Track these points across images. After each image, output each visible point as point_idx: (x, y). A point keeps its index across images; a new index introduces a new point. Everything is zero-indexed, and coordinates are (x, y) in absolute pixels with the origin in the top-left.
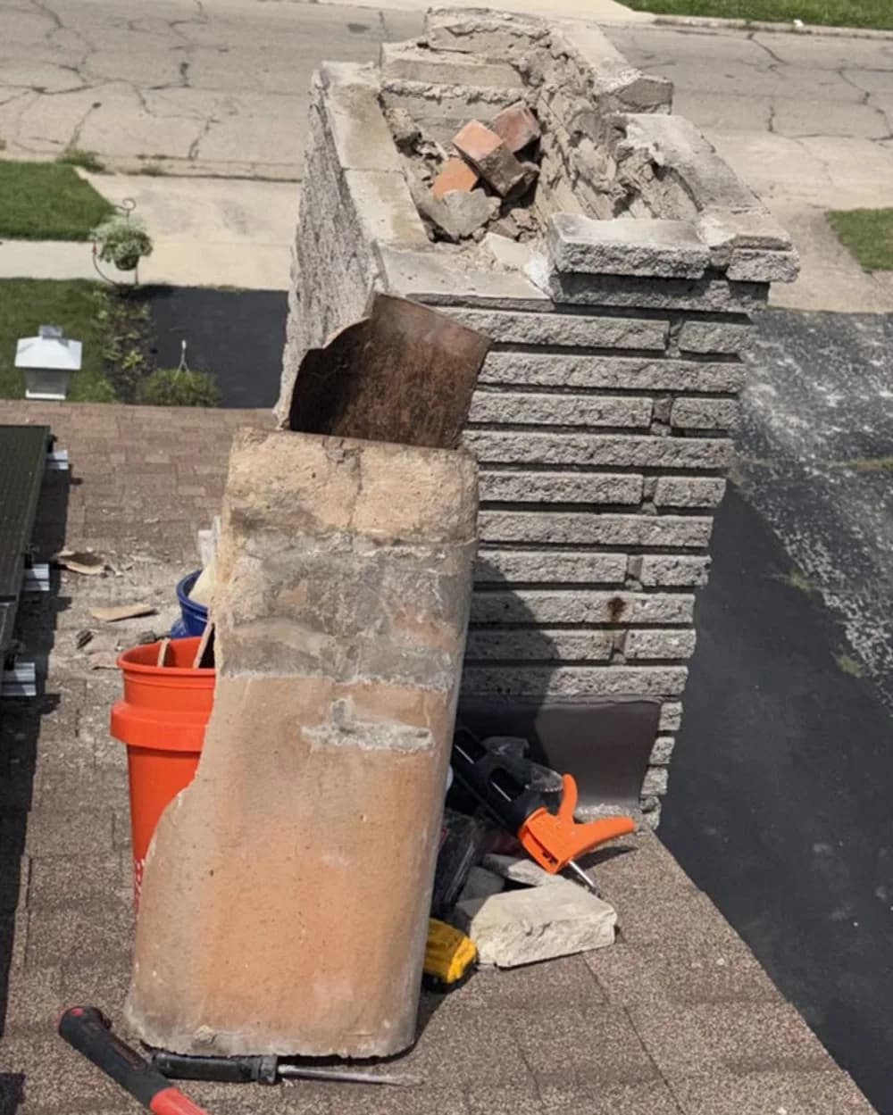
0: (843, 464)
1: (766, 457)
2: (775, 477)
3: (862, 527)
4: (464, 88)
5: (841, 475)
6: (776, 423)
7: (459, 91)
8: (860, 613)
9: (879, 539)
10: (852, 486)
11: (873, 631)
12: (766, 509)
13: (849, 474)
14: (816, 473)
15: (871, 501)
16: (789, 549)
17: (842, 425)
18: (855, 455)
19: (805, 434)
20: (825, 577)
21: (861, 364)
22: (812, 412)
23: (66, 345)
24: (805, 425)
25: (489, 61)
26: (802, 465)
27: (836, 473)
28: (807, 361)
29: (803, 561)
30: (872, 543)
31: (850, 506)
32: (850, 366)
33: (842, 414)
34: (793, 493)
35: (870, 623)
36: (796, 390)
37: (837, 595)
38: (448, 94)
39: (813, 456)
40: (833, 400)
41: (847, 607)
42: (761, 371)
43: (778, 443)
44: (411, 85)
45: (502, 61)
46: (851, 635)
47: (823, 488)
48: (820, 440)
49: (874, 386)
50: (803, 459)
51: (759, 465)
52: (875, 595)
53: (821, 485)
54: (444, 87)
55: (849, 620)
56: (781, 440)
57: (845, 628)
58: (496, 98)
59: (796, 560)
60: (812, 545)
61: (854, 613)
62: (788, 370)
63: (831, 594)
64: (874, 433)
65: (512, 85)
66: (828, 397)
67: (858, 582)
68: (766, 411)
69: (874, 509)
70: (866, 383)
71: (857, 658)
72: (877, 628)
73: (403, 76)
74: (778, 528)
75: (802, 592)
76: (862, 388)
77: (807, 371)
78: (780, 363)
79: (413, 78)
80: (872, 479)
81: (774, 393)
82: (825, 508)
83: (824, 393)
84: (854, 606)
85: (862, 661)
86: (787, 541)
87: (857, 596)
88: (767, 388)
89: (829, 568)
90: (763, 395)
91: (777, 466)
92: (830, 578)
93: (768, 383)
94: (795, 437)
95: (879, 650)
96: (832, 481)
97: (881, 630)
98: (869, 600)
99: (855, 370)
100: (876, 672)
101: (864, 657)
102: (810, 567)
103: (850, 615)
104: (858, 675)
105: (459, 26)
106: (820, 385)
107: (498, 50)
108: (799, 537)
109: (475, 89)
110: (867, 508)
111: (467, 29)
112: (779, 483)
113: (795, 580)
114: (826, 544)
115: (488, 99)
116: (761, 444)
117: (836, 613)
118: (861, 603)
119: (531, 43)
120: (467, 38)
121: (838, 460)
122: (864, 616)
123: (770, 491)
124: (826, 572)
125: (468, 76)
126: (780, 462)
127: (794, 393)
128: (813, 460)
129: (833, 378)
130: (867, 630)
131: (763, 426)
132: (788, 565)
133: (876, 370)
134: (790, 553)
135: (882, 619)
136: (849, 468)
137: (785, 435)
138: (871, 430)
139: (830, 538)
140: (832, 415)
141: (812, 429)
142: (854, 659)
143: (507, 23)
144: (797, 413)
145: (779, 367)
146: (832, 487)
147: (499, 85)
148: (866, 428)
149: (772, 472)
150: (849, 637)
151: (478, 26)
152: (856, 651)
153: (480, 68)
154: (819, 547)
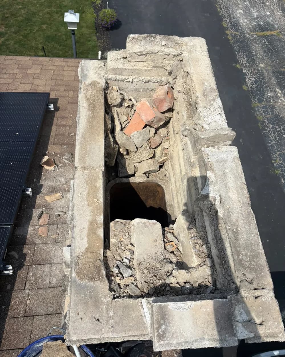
0: (254, 33)
1: (237, 32)
2: (239, 37)
3: (255, 52)
4: (143, 78)
5: (253, 36)
6: (241, 22)
7: (141, 78)
8: (250, 74)
9: (258, 54)
10: (255, 40)
11: (252, 79)
12: (235, 46)
13: (255, 36)
14: (248, 36)
15: (259, 44)
16: (238, 57)
17: (256, 22)
18: (258, 31)
19: (247, 24)
20: (244, 64)
21: (264, 4)
22: (250, 18)
23: (75, 15)
24: (248, 22)
25: (154, 67)
26: (245, 34)
27: (252, 36)
28: (252, 3)
29: (240, 60)
30: (256, 55)
31: (254, 45)
32: (261, 5)
33: (257, 19)
34: (242, 42)
35: (251, 77)
36: (248, 12)
37: (246, 69)
38: (136, 80)
39: (248, 31)
40: (255, 15)
41: (248, 72)
42: (240, 6)
43: (241, 28)
44: (119, 77)
45: (159, 67)
46: (247, 80)
47: (248, 40)
48: (251, 26)
49: (266, 11)
50: (246, 32)
51: (236, 34)
52: (254, 69)
53: (248, 39)
54: (134, 77)
55: (247, 76)
56: (242, 26)
57: (246, 78)
58: (157, 81)
59: (239, 60)
60: (243, 56)
61: (249, 74)
62: (247, 6)
63: (245, 69)
64: (263, 25)
65: (164, 76)
66: (255, 14)
67: (251, 66)
68: (240, 18)
69: (259, 46)
70: (264, 10)
71: (247, 86)
72: (252, 78)
73: (116, 74)
74: (237, 51)
75: (239, 69)
76: (263, 11)
77: (251, 6)
78: (245, 4)
79: (120, 74)
80: (260, 38)
81: (242, 13)
82: (248, 46)
83: (254, 13)
84: (249, 72)
85: (248, 87)
86: (238, 55)
87: (250, 70)
88: (241, 11)
89: (246, 62)
90: (240, 13)
91: (240, 34)
92: (245, 65)
93: (241, 10)
94: (245, 26)
95: (252, 84)
96: (251, 38)
97: (253, 78)
98: (252, 71)
99: (262, 6)
100: (250, 89)
101: (248, 85)
102: (242, 62)
103: (248, 75)
104: (246, 90)
105: (140, 52)
106: (253, 10)
107: (158, 61)
108: (241, 54)
109: (147, 79)
110: (257, 46)
111: (144, 53)
112: (239, 39)
113: (238, 66)
114: (246, 56)
115: (153, 81)
116: (237, 28)
117: (245, 74)
118: (251, 71)
119: (173, 57)
120: (144, 56)
121: (254, 32)
122: (251, 75)
123: (237, 41)
124: (245, 63)
125: (144, 73)
126: (240, 33)
127: (247, 13)
128: (248, 32)
129: (257, 8)
130: (251, 78)
131: (239, 22)
132: (237, 62)
133: (267, 6)
134: (238, 58)
135: (254, 76)
136: (256, 35)
137: (243, 25)
138: (262, 24)
139: (247, 54)
140: (254, 19)
141: (249, 23)
142: (246, 86)
143: (163, 49)
144: (246, 18)
145: (245, 5)
146: (251, 40)
147: (158, 75)
148: (262, 23)
149: (238, 35)
150: (246, 80)
151: (149, 51)
152: (247, 84)
153: (150, 70)
154: (245, 57)
